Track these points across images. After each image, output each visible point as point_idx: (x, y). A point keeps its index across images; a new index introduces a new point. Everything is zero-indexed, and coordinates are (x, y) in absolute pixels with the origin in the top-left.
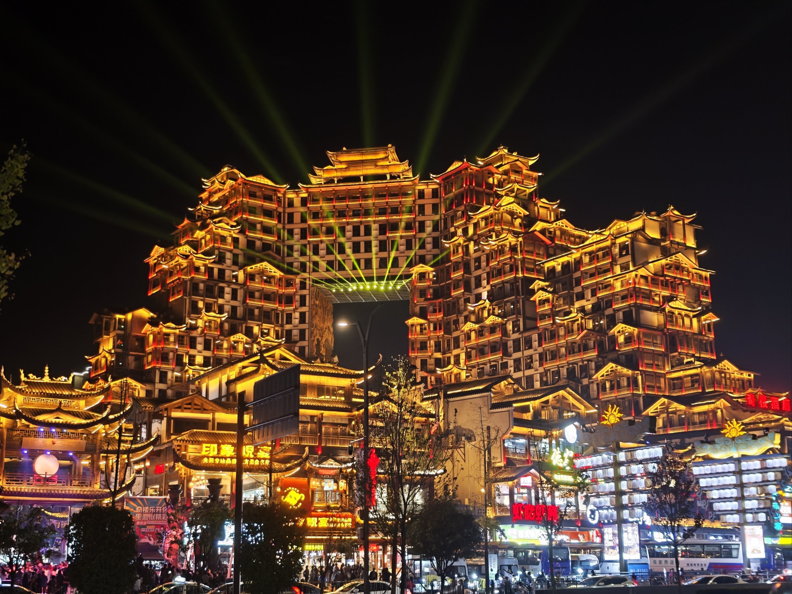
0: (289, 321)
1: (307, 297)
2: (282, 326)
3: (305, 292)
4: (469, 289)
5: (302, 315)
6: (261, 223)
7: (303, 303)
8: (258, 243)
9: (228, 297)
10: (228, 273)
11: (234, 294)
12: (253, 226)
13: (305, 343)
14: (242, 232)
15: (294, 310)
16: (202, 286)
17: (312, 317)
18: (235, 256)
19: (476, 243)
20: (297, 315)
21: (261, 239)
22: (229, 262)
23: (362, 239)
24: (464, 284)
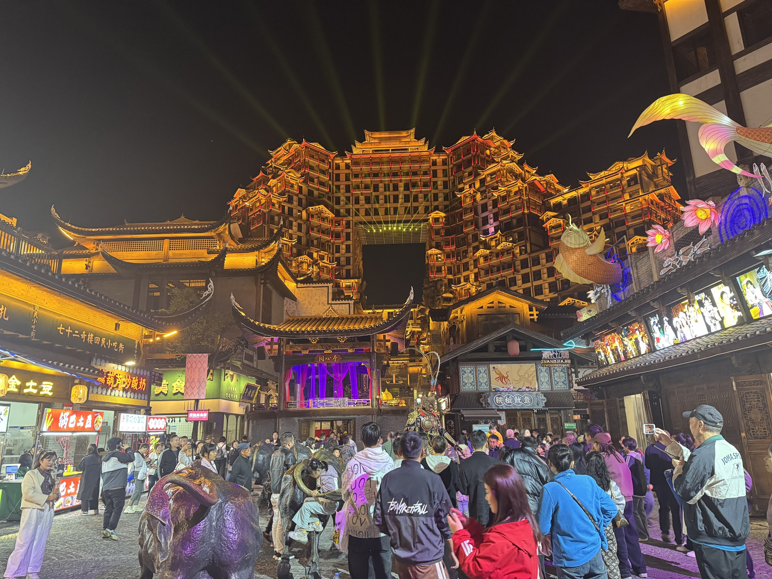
0: (338, 250)
1: (351, 233)
2: (333, 254)
4: (477, 226)
5: (348, 247)
6: (318, 177)
7: (348, 238)
8: (316, 193)
9: (295, 228)
11: (300, 227)
12: (312, 180)
14: (305, 182)
15: (342, 243)
16: (276, 218)
17: (355, 248)
18: (300, 200)
19: (482, 193)
20: (344, 247)
21: (318, 189)
22: (295, 202)
23: (391, 193)
24: (475, 222)
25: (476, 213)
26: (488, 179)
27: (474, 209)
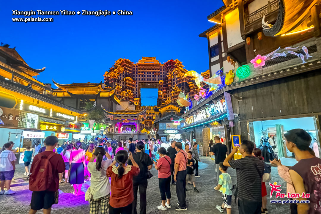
0: (134, 90)
2: (132, 91)
3: (137, 84)
4: (172, 85)
5: (137, 89)
6: (128, 69)
7: (137, 87)
8: (128, 73)
9: (122, 83)
10: (122, 79)
11: (123, 83)
12: (127, 70)
13: (137, 95)
14: (125, 70)
15: (135, 88)
16: (117, 80)
17: (139, 89)
18: (123, 75)
19: (173, 76)
20: (135, 89)
21: (128, 72)
23: (149, 74)
24: (171, 84)
25: (172, 81)
26: (175, 72)
27: (171, 80)
